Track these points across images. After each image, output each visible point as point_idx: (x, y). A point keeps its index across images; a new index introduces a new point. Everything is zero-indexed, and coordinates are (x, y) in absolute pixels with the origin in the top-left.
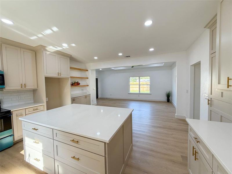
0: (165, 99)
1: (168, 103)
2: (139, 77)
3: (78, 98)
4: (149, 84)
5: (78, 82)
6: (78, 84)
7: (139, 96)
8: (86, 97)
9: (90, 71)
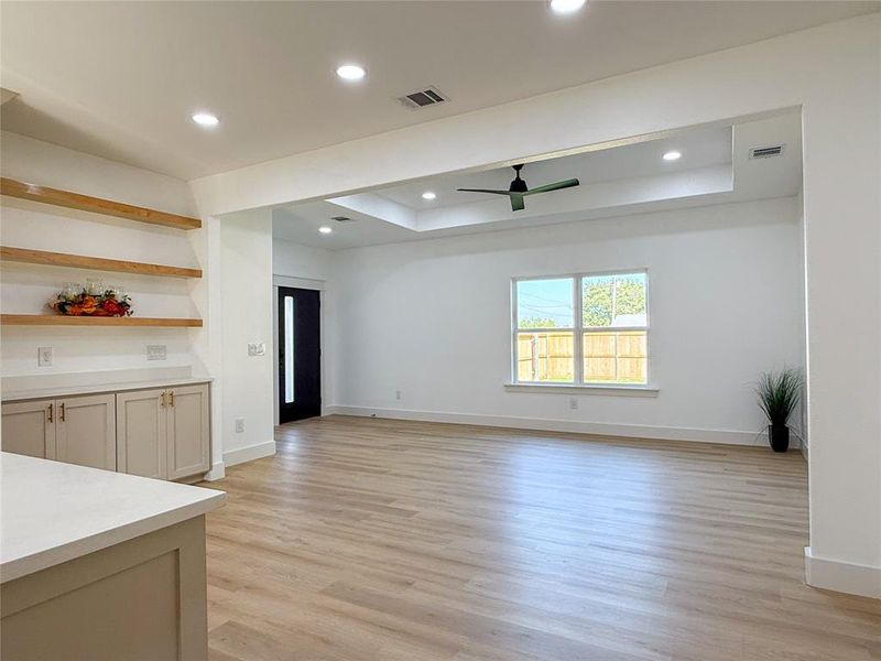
0: (756, 427)
1: (779, 456)
2: (578, 277)
3: (102, 399)
4: (645, 325)
5: (110, 295)
6: (113, 308)
7: (574, 405)
8: (169, 397)
9: (212, 227)
